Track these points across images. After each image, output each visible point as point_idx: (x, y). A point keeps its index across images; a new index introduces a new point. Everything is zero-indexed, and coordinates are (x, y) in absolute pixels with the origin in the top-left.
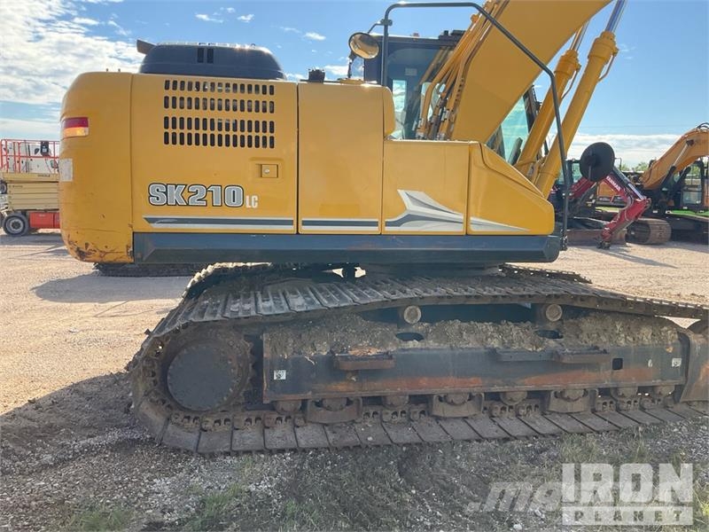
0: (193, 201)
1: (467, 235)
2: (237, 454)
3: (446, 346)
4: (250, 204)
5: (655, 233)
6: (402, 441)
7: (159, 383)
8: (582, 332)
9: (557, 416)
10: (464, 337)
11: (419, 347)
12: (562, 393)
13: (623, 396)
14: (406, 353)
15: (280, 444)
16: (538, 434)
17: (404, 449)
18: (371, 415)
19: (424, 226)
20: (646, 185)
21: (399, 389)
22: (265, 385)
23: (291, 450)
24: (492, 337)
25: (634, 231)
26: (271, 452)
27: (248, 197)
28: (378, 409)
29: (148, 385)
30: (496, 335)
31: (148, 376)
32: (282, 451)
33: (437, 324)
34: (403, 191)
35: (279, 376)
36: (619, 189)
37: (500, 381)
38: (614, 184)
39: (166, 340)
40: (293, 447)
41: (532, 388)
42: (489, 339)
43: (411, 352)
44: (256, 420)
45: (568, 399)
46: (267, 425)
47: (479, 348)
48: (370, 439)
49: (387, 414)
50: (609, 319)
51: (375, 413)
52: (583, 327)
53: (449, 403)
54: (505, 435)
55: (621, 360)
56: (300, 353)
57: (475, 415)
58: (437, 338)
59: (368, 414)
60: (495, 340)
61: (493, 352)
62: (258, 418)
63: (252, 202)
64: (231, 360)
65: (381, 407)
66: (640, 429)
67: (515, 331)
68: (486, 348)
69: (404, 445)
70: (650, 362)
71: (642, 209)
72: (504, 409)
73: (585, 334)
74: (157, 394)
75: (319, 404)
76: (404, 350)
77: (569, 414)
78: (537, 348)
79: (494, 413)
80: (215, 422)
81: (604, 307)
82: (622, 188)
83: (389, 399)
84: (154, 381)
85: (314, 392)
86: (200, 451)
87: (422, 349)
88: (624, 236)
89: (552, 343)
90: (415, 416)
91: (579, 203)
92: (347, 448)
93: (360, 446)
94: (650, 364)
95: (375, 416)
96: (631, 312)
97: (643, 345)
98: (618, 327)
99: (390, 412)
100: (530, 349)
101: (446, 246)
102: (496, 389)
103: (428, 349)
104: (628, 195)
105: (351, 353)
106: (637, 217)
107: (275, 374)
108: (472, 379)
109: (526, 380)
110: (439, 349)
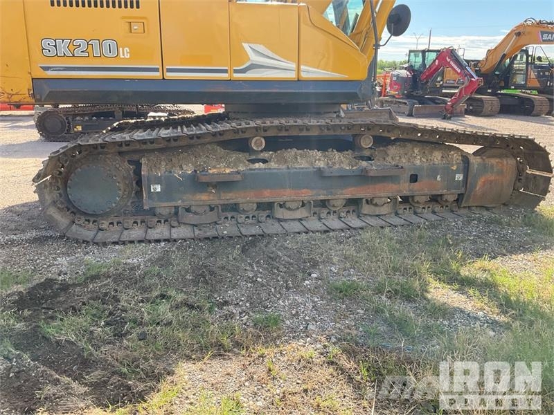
0: (78, 52)
1: (298, 80)
2: (124, 243)
3: (284, 167)
4: (123, 55)
5: (487, 107)
6: (250, 234)
7: (63, 195)
8: (388, 155)
9: (369, 218)
10: (298, 160)
11: (263, 167)
12: (372, 200)
13: (418, 202)
14: (252, 172)
15: (157, 237)
16: (350, 228)
17: (250, 238)
18: (229, 219)
19: (266, 73)
20: (483, 70)
21: (248, 199)
22: (145, 195)
23: (165, 240)
24: (319, 160)
25: (472, 106)
26: (150, 242)
27: (121, 49)
28: (233, 214)
29: (55, 196)
30: (322, 159)
31: (54, 190)
32: (158, 241)
33: (279, 152)
34: (247, 44)
35: (155, 189)
36: (459, 71)
37: (325, 192)
38: (456, 67)
39: (66, 162)
40: (166, 238)
41: (348, 196)
42: (317, 162)
43: (256, 171)
44: (141, 222)
45: (376, 205)
46: (149, 226)
47: (309, 168)
48: (225, 232)
49: (241, 217)
50: (409, 145)
51: (232, 217)
52: (389, 152)
53: (287, 209)
54: (326, 228)
55: (417, 175)
56: (171, 172)
57: (307, 217)
58: (278, 160)
59: (226, 218)
60: (321, 162)
61: (320, 171)
62: (142, 222)
63: (125, 53)
64: (116, 176)
65: (236, 213)
66: (427, 223)
67: (337, 156)
68: (314, 168)
69: (251, 236)
70: (438, 177)
71: (476, 86)
72: (329, 213)
73: (390, 158)
74: (62, 203)
75: (188, 210)
76: (251, 169)
77: (377, 216)
78: (352, 167)
79: (322, 216)
80: (110, 224)
81: (405, 136)
82: (461, 70)
83: (241, 205)
84: (59, 194)
85: (183, 201)
86: (95, 241)
87: (265, 169)
88: (463, 110)
89: (364, 164)
90: (262, 218)
91: (429, 84)
92: (207, 238)
93: (217, 238)
94: (439, 178)
95: (233, 220)
96: (427, 140)
97: (434, 164)
98: (416, 151)
99: (244, 216)
100: (347, 168)
101: (280, 89)
102: (322, 197)
103: (270, 169)
104: (466, 75)
105: (210, 172)
106: (471, 93)
107: (152, 187)
108: (304, 191)
109: (344, 191)
110: (278, 169)
